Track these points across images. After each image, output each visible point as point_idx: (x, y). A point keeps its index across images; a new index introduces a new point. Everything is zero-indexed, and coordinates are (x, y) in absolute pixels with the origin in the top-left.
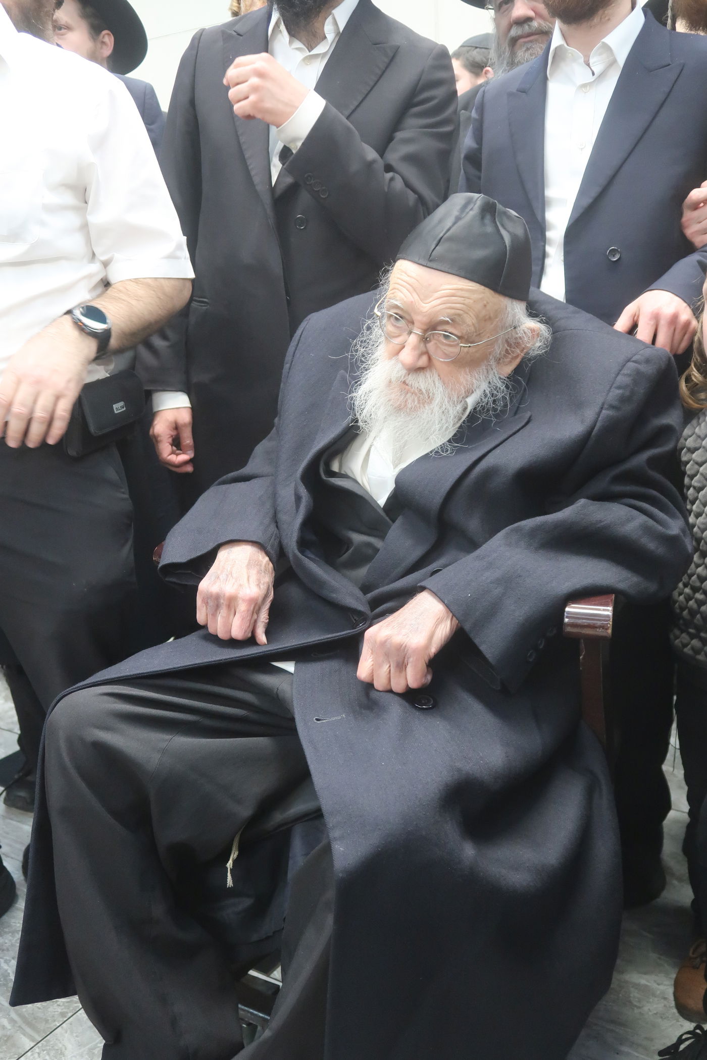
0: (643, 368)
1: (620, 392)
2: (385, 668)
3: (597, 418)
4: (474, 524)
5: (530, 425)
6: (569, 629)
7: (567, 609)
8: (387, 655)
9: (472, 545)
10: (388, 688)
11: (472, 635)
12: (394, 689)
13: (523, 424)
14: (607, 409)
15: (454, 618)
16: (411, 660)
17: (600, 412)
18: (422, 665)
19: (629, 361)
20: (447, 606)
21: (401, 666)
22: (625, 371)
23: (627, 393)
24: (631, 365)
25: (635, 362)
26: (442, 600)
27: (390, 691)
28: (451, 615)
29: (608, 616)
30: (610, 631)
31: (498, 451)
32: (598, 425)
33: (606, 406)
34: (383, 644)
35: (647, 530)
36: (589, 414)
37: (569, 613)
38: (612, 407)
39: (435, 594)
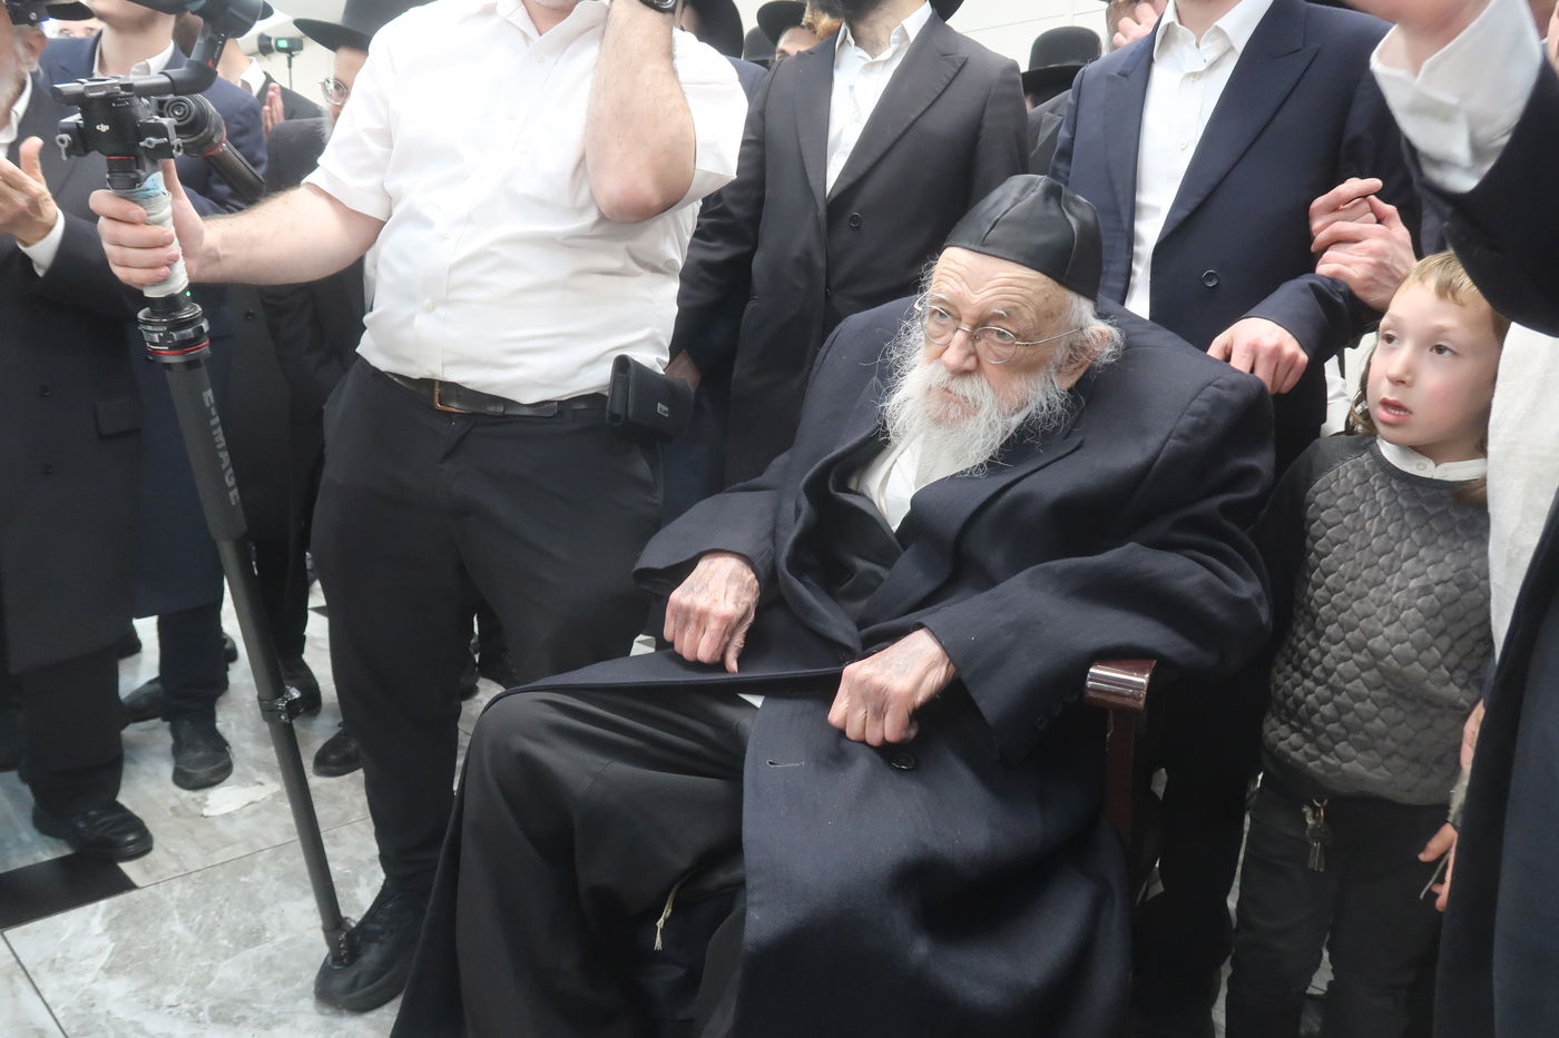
0: (1225, 394)
1: (1195, 419)
2: (861, 713)
3: (1162, 449)
4: (995, 559)
5: (1081, 451)
6: (1091, 694)
7: (1092, 670)
8: (865, 698)
9: (988, 581)
10: (861, 738)
11: (969, 688)
12: (868, 741)
13: (1072, 448)
14: (1176, 438)
15: (951, 665)
16: (891, 707)
17: (1167, 440)
18: (903, 715)
19: (1209, 384)
20: (945, 648)
21: (880, 713)
22: (1203, 396)
23: (1203, 422)
24: (1211, 389)
25: (1217, 386)
26: (939, 641)
27: (864, 742)
28: (948, 660)
29: (1142, 684)
30: (1142, 703)
31: (1035, 476)
32: (1162, 455)
33: (1174, 435)
34: (862, 683)
35: (1209, 588)
36: (1152, 443)
37: (1093, 674)
38: (1181, 436)
39: (933, 633)
